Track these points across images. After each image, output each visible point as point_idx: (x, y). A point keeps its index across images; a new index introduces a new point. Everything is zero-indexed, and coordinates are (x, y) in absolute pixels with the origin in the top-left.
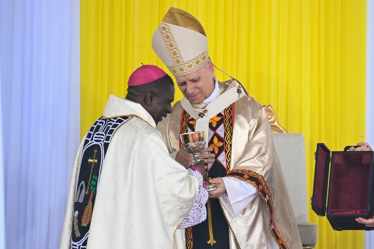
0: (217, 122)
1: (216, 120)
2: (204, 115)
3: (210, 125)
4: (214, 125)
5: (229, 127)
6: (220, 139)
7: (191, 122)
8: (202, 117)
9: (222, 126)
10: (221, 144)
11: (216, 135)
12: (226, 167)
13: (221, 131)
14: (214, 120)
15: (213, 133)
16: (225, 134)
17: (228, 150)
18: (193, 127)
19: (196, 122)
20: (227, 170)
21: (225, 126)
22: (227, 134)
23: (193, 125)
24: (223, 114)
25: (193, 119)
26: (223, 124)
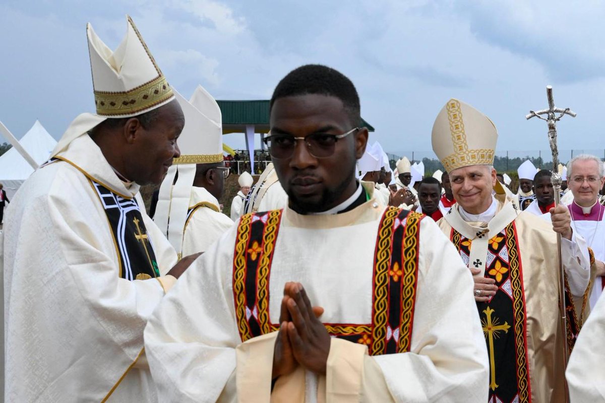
0: (499, 243)
1: (496, 241)
2: (483, 235)
3: (490, 247)
4: (495, 247)
5: (513, 250)
6: (504, 264)
7: (465, 244)
8: (480, 237)
9: (504, 248)
10: (505, 270)
11: (498, 258)
12: (512, 297)
13: (504, 254)
14: (494, 241)
15: (495, 256)
16: (510, 258)
17: (514, 277)
18: (468, 248)
19: (471, 243)
20: (513, 301)
21: (508, 248)
22: (513, 258)
23: (467, 247)
24: (504, 233)
25: (466, 240)
26: (505, 246)
